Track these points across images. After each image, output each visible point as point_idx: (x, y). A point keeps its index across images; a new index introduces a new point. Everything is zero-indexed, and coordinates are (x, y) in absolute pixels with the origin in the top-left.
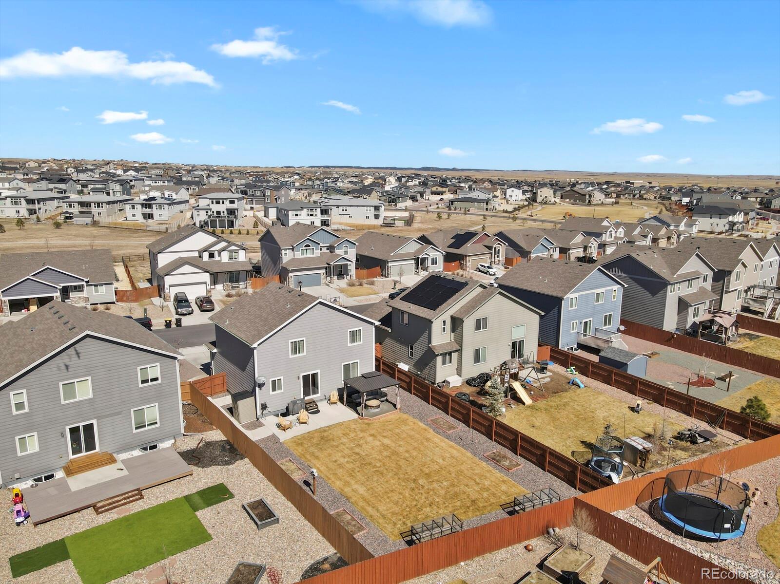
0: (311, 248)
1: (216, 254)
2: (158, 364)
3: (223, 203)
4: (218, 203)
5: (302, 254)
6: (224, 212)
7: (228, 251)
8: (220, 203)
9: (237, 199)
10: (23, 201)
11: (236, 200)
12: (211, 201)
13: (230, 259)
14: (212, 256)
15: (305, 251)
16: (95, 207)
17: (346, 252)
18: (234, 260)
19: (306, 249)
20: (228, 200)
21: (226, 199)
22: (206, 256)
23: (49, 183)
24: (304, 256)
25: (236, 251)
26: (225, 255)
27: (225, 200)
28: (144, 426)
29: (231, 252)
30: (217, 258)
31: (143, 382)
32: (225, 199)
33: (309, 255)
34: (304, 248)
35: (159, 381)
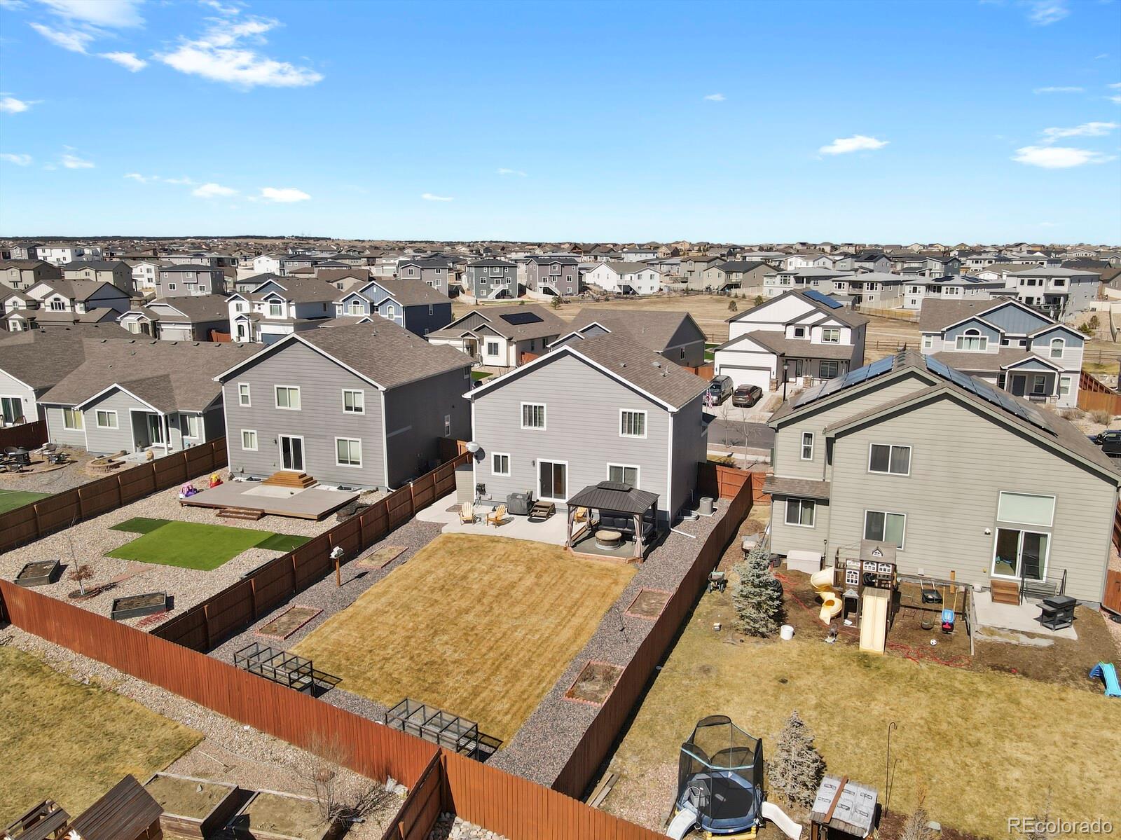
0: (980, 336)
1: (807, 330)
2: (362, 391)
3: (1041, 283)
4: (1032, 283)
5: (959, 346)
6: (1039, 299)
7: (823, 327)
8: (1034, 284)
9: (1070, 277)
10: (792, 279)
11: (1067, 281)
12: (1019, 280)
13: (826, 340)
14: (799, 332)
15: (966, 342)
16: (868, 288)
17: (1057, 353)
18: (831, 343)
19: (970, 339)
20: (1053, 280)
21: (1049, 277)
22: (791, 331)
23: (856, 261)
24: (965, 350)
25: (836, 329)
26: (818, 332)
27: (1044, 280)
28: (347, 462)
29: (827, 329)
30: (806, 336)
31: (348, 408)
32: (1046, 277)
33: (975, 348)
34: (965, 336)
35: (363, 413)
